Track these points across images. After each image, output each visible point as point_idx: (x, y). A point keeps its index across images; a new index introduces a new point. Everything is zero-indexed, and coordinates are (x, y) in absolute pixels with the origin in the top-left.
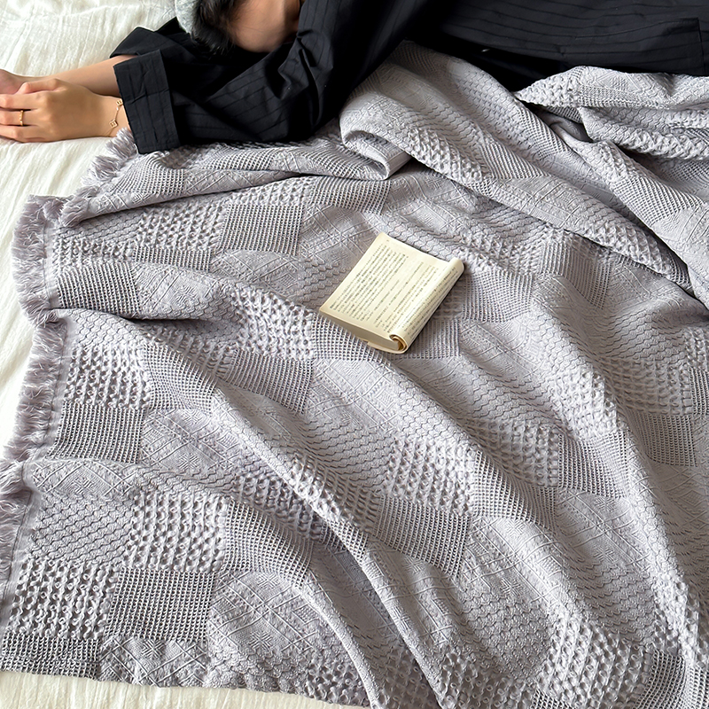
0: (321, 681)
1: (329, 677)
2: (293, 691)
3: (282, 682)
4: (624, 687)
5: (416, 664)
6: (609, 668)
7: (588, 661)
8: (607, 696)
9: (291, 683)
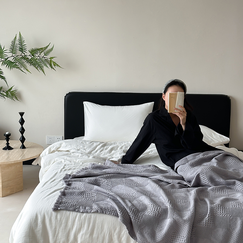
0: (110, 212)
1: (112, 211)
2: (106, 213)
3: (104, 212)
4: (159, 212)
5: (125, 209)
6: (156, 209)
7: (153, 208)
8: (156, 213)
9: (105, 212)
